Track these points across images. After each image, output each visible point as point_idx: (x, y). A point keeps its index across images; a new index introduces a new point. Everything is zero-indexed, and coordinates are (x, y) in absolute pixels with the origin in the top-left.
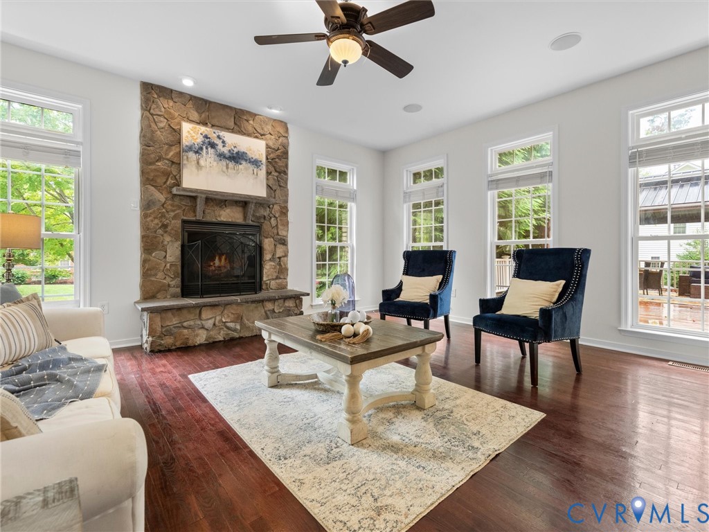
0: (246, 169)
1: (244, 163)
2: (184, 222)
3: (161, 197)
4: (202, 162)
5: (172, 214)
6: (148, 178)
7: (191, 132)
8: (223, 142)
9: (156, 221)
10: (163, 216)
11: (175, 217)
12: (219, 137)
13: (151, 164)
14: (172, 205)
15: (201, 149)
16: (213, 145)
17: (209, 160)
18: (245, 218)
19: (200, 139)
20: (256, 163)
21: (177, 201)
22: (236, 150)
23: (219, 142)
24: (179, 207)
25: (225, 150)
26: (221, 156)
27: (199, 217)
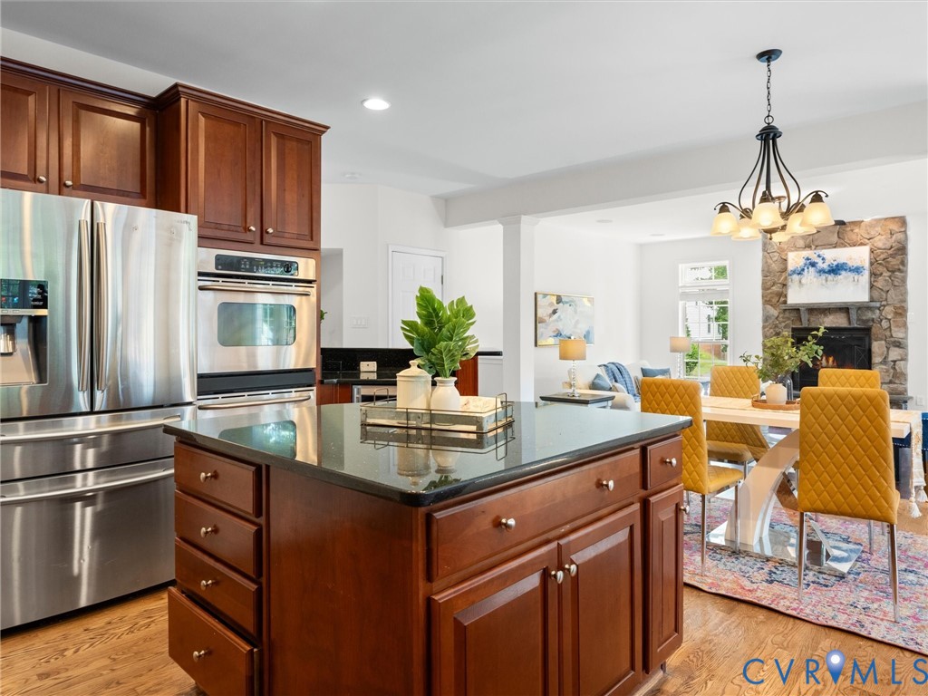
0: (846, 278)
1: (843, 272)
2: (794, 330)
3: (775, 312)
4: (803, 281)
5: (784, 324)
6: (767, 301)
7: (795, 259)
8: (823, 259)
9: (772, 330)
10: (776, 326)
11: (785, 327)
12: (819, 256)
13: (768, 289)
14: (783, 318)
15: (803, 270)
16: (813, 265)
17: (809, 278)
18: (850, 323)
19: (801, 263)
20: (857, 270)
21: (787, 314)
22: (835, 263)
23: (819, 261)
24: (789, 319)
25: (825, 266)
26: (822, 271)
27: (805, 325)
